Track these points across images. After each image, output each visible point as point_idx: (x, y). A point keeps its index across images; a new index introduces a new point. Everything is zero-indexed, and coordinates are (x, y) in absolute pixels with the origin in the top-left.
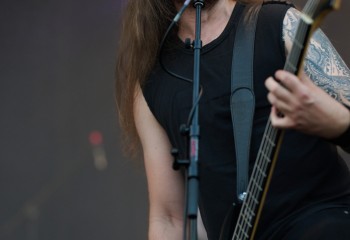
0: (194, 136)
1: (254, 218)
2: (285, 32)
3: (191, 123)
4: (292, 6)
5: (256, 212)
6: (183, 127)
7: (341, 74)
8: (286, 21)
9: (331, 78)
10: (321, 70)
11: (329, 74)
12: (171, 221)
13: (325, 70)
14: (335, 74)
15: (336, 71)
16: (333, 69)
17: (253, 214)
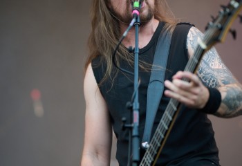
0: (136, 109)
1: (152, 162)
2: (188, 41)
3: (133, 101)
4: (194, 26)
5: (154, 158)
6: (128, 104)
7: (221, 67)
8: (189, 35)
9: (213, 70)
10: (208, 65)
11: (212, 67)
12: (97, 156)
13: (210, 65)
14: (217, 67)
15: (217, 65)
16: (215, 65)
17: (152, 159)
